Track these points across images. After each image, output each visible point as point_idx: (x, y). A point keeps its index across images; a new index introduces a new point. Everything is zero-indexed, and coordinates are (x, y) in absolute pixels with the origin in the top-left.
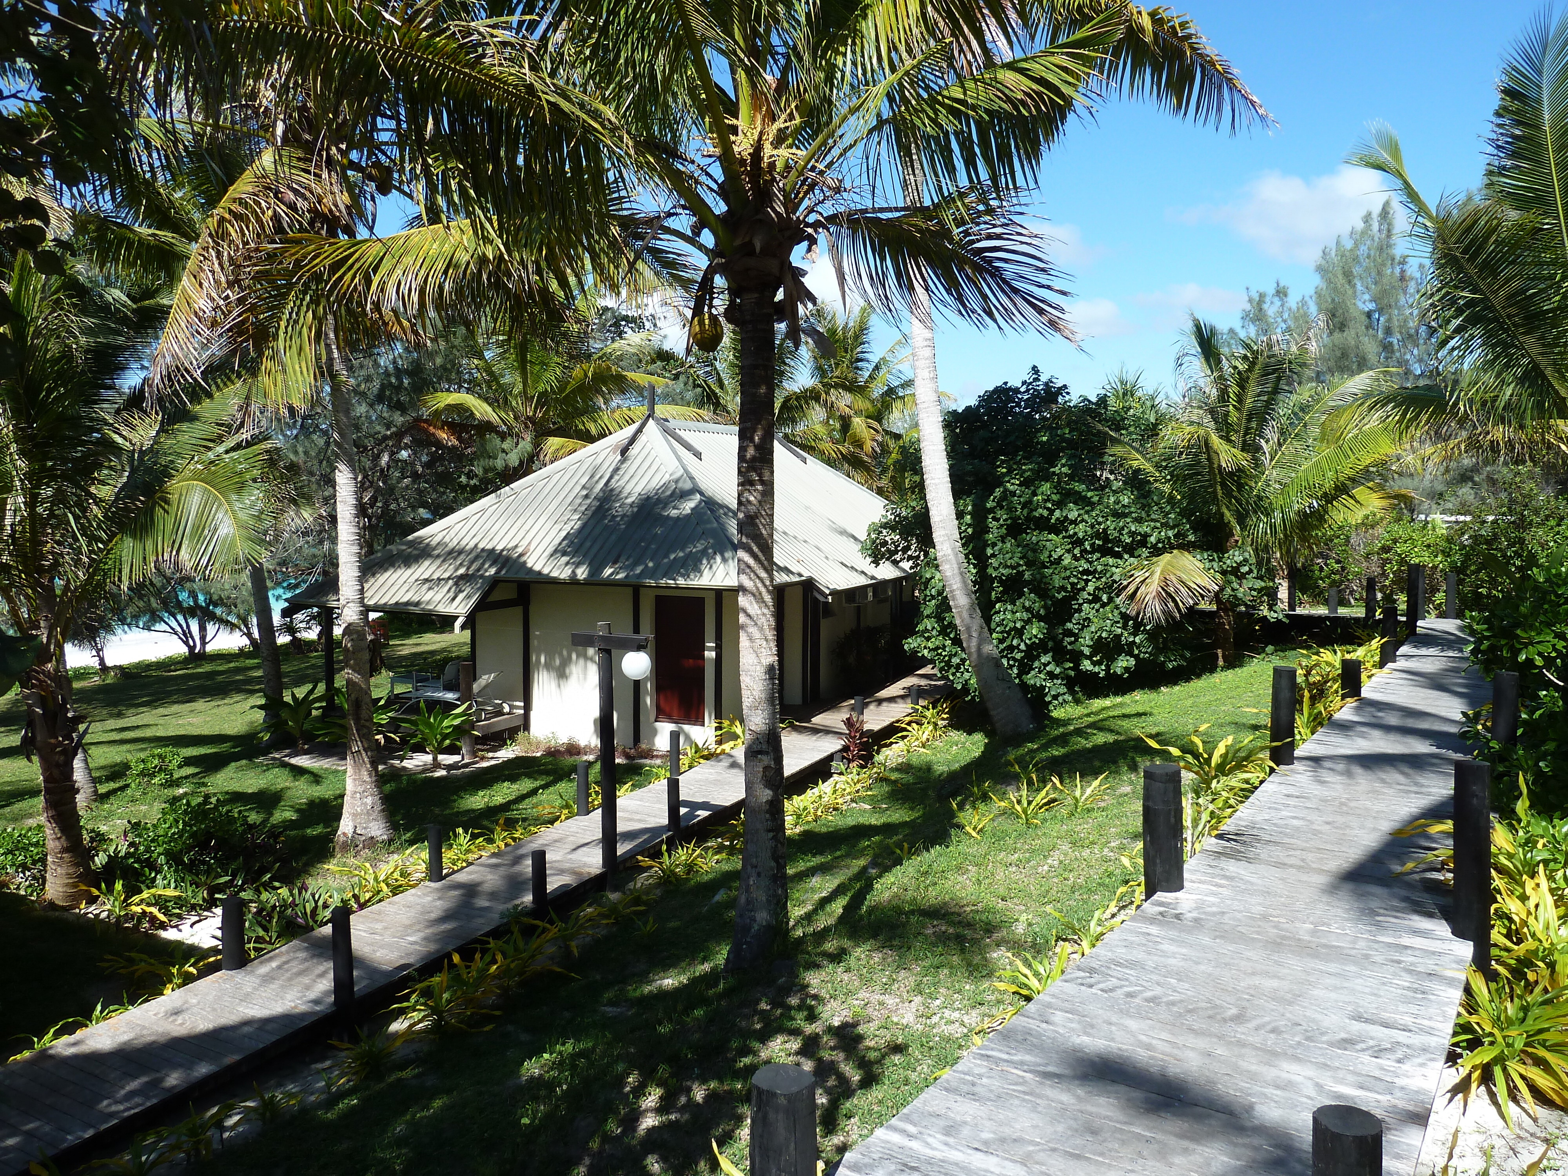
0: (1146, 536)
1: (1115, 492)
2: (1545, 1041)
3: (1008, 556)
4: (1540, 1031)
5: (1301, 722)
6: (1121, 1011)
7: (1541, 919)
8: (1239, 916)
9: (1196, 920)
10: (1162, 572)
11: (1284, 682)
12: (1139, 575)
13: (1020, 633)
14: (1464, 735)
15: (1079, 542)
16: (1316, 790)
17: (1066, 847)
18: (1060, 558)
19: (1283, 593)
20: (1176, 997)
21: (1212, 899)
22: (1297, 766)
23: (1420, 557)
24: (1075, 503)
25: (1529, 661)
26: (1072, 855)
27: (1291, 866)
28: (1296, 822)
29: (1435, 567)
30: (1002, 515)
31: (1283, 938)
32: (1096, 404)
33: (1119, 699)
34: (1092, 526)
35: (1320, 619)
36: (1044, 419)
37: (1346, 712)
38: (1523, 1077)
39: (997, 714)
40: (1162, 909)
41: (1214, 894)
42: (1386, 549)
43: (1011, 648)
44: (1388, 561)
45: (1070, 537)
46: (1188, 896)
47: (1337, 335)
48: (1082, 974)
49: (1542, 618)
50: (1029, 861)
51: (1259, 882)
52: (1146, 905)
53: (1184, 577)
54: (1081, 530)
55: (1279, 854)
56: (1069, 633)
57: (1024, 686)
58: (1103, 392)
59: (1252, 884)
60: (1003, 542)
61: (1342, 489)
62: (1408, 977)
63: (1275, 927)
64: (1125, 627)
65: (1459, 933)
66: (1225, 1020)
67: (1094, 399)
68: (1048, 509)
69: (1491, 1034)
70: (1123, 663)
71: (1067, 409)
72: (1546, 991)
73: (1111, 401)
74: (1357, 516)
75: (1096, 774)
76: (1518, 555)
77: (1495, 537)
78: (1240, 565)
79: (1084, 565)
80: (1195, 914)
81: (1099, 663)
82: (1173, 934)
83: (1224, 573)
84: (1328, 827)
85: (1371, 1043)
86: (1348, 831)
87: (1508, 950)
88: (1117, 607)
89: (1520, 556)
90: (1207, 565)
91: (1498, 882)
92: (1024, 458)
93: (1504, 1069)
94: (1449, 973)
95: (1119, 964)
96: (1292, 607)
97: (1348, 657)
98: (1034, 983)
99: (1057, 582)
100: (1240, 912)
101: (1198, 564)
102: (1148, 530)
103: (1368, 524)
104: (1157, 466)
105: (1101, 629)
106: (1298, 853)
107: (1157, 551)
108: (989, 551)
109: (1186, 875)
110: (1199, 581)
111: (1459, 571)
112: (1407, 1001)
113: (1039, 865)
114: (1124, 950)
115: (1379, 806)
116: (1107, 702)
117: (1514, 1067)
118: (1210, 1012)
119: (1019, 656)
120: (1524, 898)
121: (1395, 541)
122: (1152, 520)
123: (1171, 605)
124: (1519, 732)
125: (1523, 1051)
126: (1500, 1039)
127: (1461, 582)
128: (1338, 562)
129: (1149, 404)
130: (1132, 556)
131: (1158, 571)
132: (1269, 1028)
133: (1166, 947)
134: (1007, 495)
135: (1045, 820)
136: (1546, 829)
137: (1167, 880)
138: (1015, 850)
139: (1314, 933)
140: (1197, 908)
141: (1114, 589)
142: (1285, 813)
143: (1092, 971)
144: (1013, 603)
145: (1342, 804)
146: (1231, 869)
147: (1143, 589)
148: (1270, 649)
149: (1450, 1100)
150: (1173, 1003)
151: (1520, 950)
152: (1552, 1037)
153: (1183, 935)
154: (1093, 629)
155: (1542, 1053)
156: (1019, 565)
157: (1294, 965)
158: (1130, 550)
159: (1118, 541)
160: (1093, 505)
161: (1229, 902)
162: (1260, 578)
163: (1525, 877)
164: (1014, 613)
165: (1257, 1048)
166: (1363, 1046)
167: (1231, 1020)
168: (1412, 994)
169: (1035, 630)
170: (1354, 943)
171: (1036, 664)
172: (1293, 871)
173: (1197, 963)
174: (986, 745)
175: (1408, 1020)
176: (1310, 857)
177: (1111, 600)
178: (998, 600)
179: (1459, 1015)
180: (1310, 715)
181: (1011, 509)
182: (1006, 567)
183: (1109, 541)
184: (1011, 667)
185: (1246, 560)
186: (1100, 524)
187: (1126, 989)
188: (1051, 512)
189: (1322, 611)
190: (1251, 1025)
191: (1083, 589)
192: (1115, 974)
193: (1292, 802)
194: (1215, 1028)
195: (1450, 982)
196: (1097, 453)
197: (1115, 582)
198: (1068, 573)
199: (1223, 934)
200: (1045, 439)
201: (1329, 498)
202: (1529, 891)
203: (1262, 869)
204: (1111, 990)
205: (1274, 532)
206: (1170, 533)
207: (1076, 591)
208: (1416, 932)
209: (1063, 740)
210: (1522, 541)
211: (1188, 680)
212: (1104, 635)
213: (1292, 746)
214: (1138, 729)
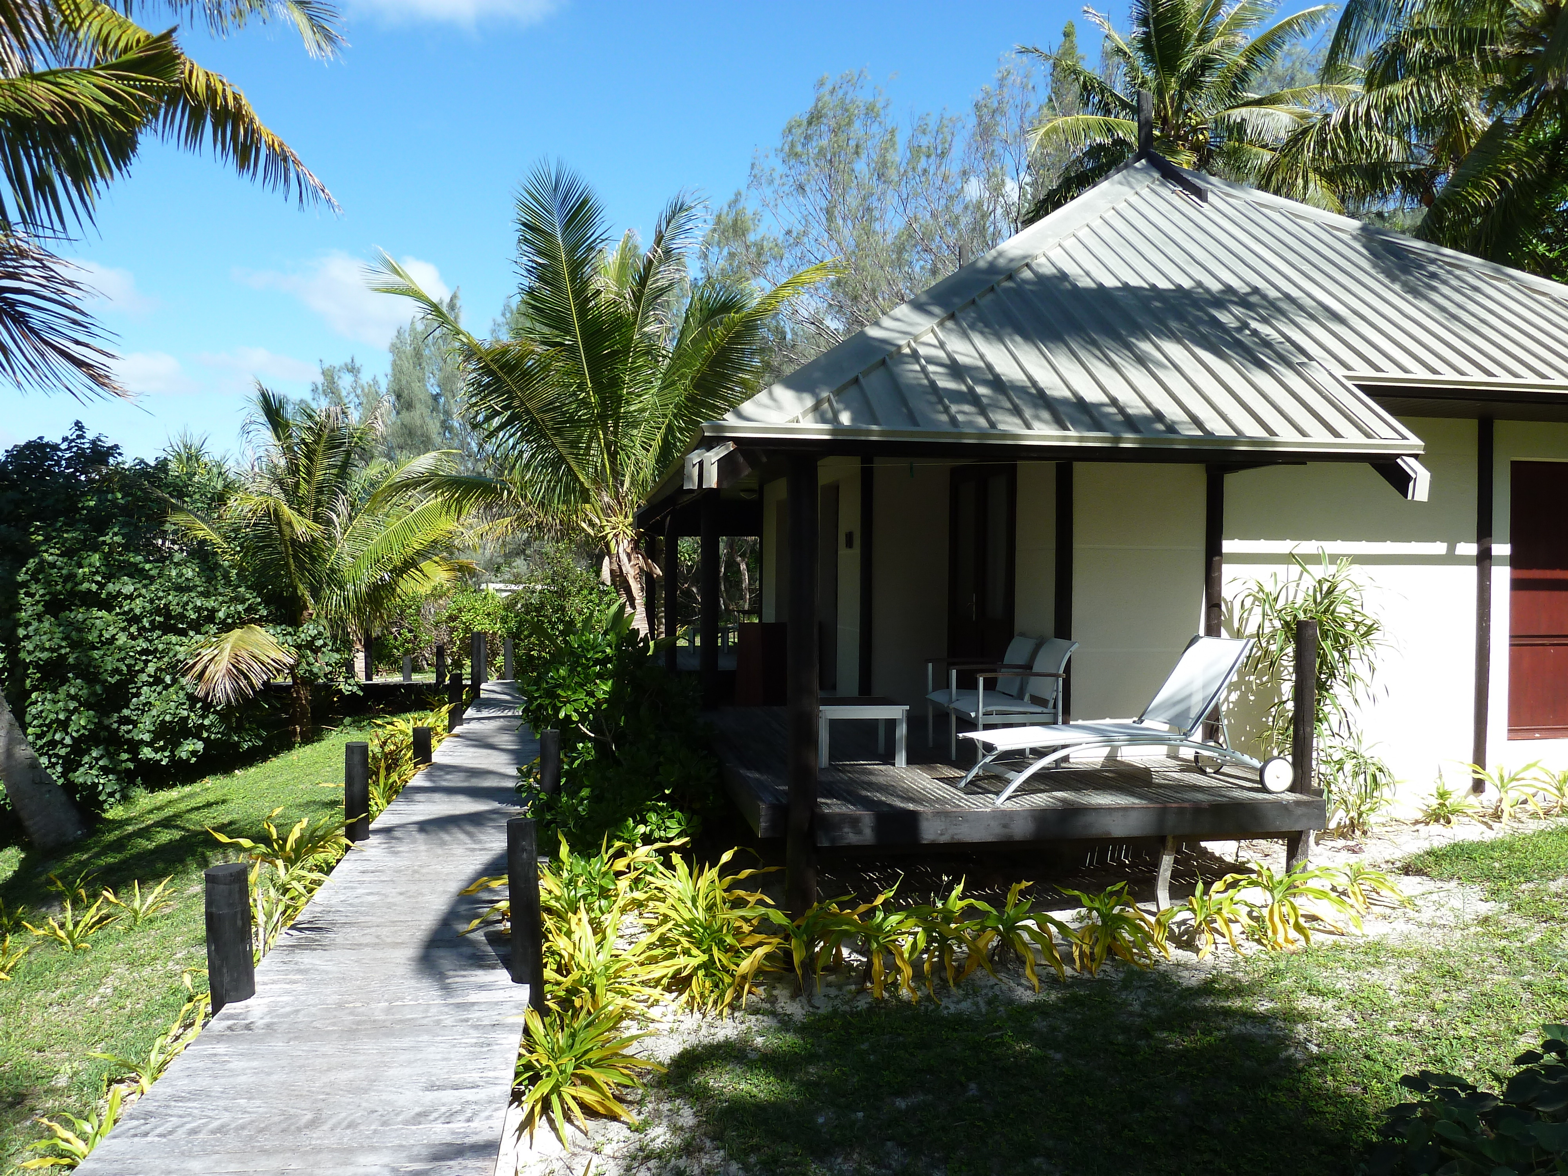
0: (213, 611)
1: (177, 564)
2: (590, 1060)
3: (44, 637)
4: (586, 1052)
5: (376, 794)
6: (183, 1153)
7: (583, 950)
8: (313, 1010)
9: (269, 1026)
10: (232, 648)
11: (357, 758)
12: (207, 654)
13: (64, 725)
14: (519, 789)
15: (135, 619)
16: (392, 862)
17: (121, 969)
18: (113, 638)
19: (360, 664)
20: (247, 1118)
21: (285, 999)
22: (373, 840)
23: (482, 625)
24: (131, 576)
25: (568, 717)
26: (130, 978)
27: (367, 945)
28: (371, 899)
29: (494, 633)
30: (39, 590)
31: (358, 1023)
32: (155, 468)
33: (187, 789)
34: (151, 601)
35: (397, 687)
36: (90, 481)
37: (417, 780)
38: (574, 1098)
39: (33, 823)
40: (230, 1022)
41: (288, 992)
42: (452, 618)
43: (53, 744)
44: (453, 630)
45: (124, 613)
46: (260, 1001)
47: (404, 413)
48: (135, 1123)
49: (576, 679)
50: (75, 995)
51: (335, 969)
52: (213, 1022)
53: (257, 652)
54: (138, 606)
55: (354, 934)
56: (127, 720)
57: (70, 788)
58: (162, 455)
59: (327, 972)
60: (40, 621)
61: (409, 564)
62: (474, 1033)
63: (351, 1014)
64: (192, 708)
65: (517, 979)
66: (299, 1130)
67: (152, 463)
68: (97, 583)
69: (547, 1066)
70: (190, 747)
71: (118, 471)
72: (589, 1013)
73: (172, 466)
74: (425, 589)
75: (158, 877)
76: (560, 620)
77: (542, 605)
78: (314, 638)
79: (142, 644)
80: (267, 1020)
81: (163, 749)
82: (242, 1047)
83: (298, 647)
84: (402, 897)
85: (443, 1109)
86: (420, 899)
87: (558, 984)
88: (182, 688)
89: (562, 621)
90: (281, 639)
91: (549, 922)
92: (65, 524)
93: (560, 1096)
94: (510, 1020)
95: (180, 1099)
96: (369, 677)
97: (419, 724)
98: (78, 1146)
99: (110, 663)
100: (314, 1006)
101: (272, 639)
102: (216, 605)
103: (437, 594)
104: (226, 538)
105: (164, 712)
106: (373, 930)
107: (226, 627)
108: (21, 632)
109: (257, 978)
110: (273, 656)
111: (515, 636)
112: (475, 1057)
113: (87, 998)
114: (186, 1081)
115: (448, 868)
116: (174, 794)
117: (567, 1091)
118: (284, 1125)
119: (63, 752)
120: (569, 934)
121: (460, 610)
122: (220, 594)
123: (243, 683)
124: (563, 780)
125: (573, 1074)
126: (555, 1069)
127: (516, 646)
128: (410, 631)
129: (215, 470)
130: (198, 632)
131: (228, 647)
132: (345, 1123)
133: (236, 1064)
134: (42, 566)
135: (97, 941)
136: (584, 868)
137: (236, 989)
138: (57, 986)
139: (388, 1011)
140: (270, 1012)
141: (178, 669)
142: (360, 891)
143: (147, 1115)
144: (55, 691)
145: (415, 872)
146: (306, 961)
147: (211, 668)
148: (347, 720)
149: (518, 1138)
150: (243, 1127)
151: (567, 981)
152: (594, 1056)
153: (254, 1046)
154: (154, 712)
155: (588, 1071)
156: (61, 647)
157: (369, 1048)
158: (196, 627)
159: (182, 617)
160: (152, 579)
161: (303, 998)
162: (338, 651)
163: (570, 914)
164: (55, 702)
165: (333, 1150)
166: (436, 1115)
167: (307, 1126)
168: (478, 1049)
169: (81, 722)
170: (427, 1011)
171: (86, 759)
172: (368, 950)
173: (269, 1074)
174: (23, 862)
175: (475, 1076)
176: (384, 931)
177: (175, 681)
178: (35, 688)
179: (520, 1056)
180: (385, 784)
181: (48, 584)
182: (43, 650)
183: (173, 617)
184: (53, 765)
185: (320, 634)
186: (160, 599)
187: (188, 1126)
188: (102, 586)
189: (396, 678)
190: (326, 1127)
191: (142, 671)
192: (175, 1112)
193: (367, 878)
194: (290, 1141)
195: (511, 1028)
196: (157, 520)
197: (179, 661)
198: (123, 654)
199: (297, 1034)
200: (92, 503)
201: (400, 571)
202: (574, 927)
203: (337, 954)
204: (170, 1133)
205: (347, 605)
206: (240, 608)
207: (133, 673)
208: (481, 987)
209: (119, 845)
210: (562, 609)
211: (265, 759)
212: (168, 718)
213: (367, 821)
214: (207, 821)
